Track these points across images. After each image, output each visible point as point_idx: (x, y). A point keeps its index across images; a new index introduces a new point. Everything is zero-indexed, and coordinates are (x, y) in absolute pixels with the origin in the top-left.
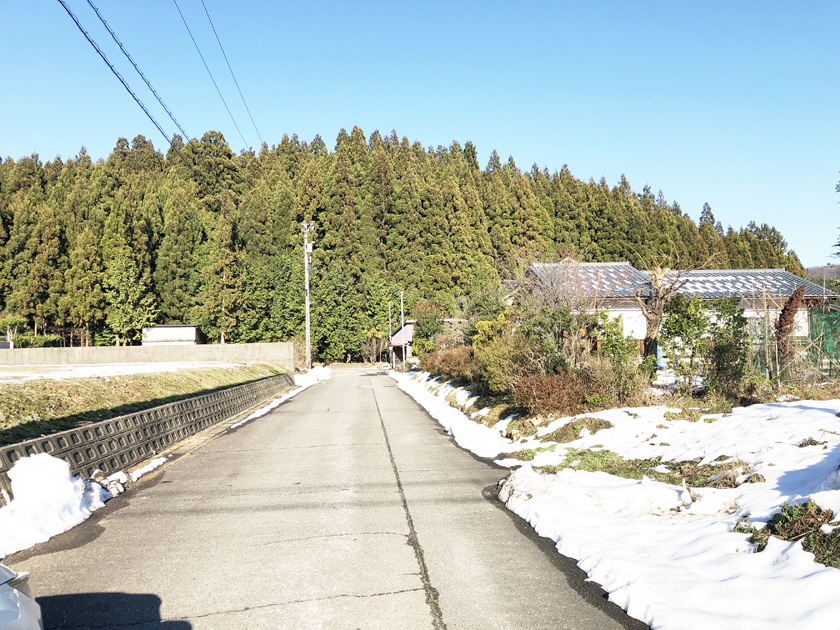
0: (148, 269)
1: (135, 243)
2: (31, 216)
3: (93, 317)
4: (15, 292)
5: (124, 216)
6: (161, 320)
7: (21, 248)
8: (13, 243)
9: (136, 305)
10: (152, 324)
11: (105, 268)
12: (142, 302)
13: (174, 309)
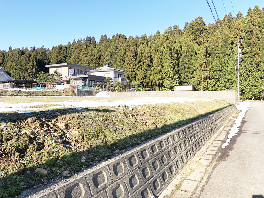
0: (177, 66)
1: (173, 57)
2: (143, 51)
3: (160, 82)
4: (138, 75)
5: (169, 48)
6: (181, 83)
7: (140, 62)
8: (138, 60)
9: (173, 78)
10: (178, 85)
11: (163, 66)
12: (175, 77)
13: (185, 79)
